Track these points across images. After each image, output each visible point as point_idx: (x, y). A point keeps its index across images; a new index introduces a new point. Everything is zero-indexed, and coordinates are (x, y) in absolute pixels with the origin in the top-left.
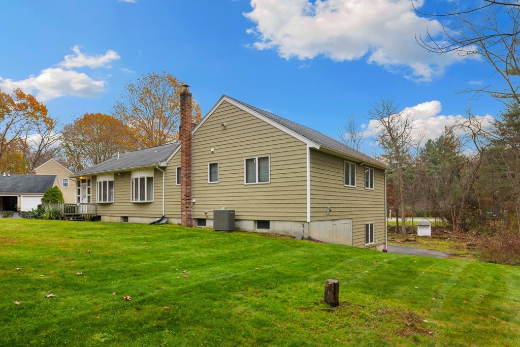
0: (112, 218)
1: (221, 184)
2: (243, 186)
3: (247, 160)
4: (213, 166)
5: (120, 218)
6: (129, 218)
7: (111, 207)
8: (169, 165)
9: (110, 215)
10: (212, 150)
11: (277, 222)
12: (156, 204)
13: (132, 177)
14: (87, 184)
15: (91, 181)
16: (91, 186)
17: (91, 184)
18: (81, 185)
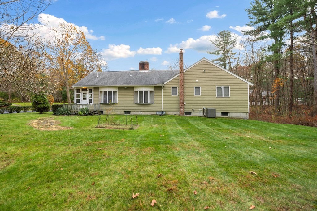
0: (115, 112)
1: (202, 96)
2: (215, 98)
3: (217, 87)
4: (198, 88)
5: (123, 112)
6: (131, 112)
7: (115, 105)
8: (166, 85)
9: (114, 110)
10: (197, 81)
11: (233, 113)
12: (155, 104)
13: (135, 90)
14: (88, 91)
15: (93, 90)
16: (93, 93)
17: (93, 92)
18: (80, 92)
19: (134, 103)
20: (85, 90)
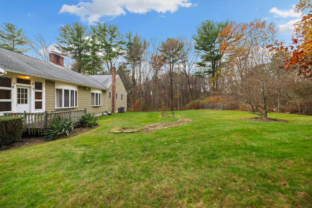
1: (118, 100)
2: (121, 101)
3: (121, 94)
10: (117, 89)
13: (92, 91)
14: (33, 86)
15: (44, 85)
16: (44, 91)
17: (44, 88)
18: (12, 85)
19: (91, 106)
20: (27, 82)
